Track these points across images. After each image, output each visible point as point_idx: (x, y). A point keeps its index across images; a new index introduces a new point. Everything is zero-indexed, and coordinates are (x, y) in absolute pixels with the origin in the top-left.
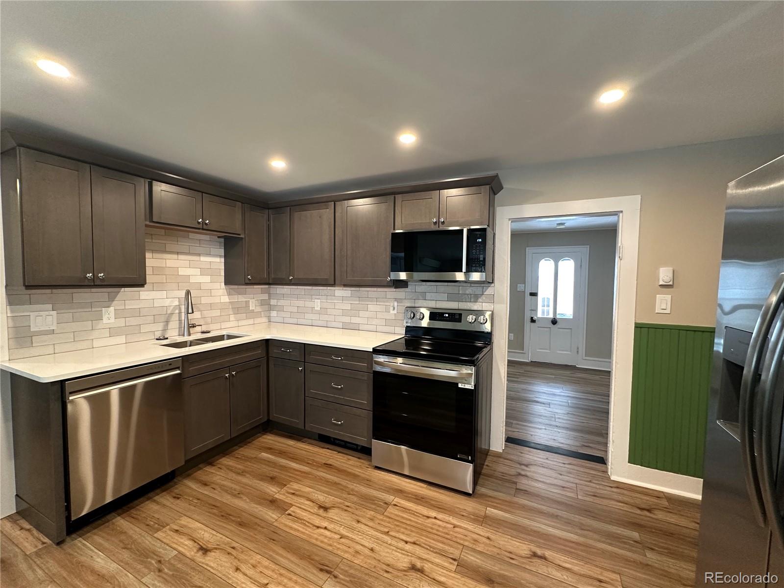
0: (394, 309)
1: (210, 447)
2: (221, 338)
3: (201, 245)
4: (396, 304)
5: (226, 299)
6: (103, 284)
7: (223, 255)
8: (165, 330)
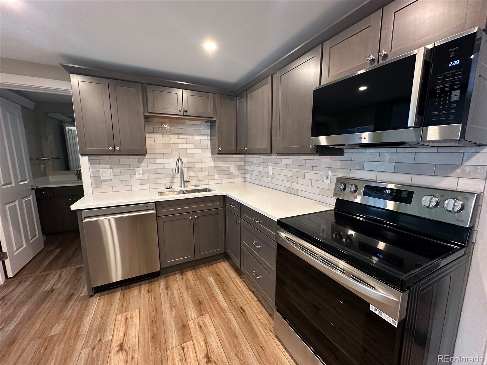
0: (327, 178)
1: (179, 263)
2: (205, 190)
3: (194, 128)
4: (330, 173)
5: (212, 164)
6: (120, 153)
7: (210, 134)
8: (172, 182)
